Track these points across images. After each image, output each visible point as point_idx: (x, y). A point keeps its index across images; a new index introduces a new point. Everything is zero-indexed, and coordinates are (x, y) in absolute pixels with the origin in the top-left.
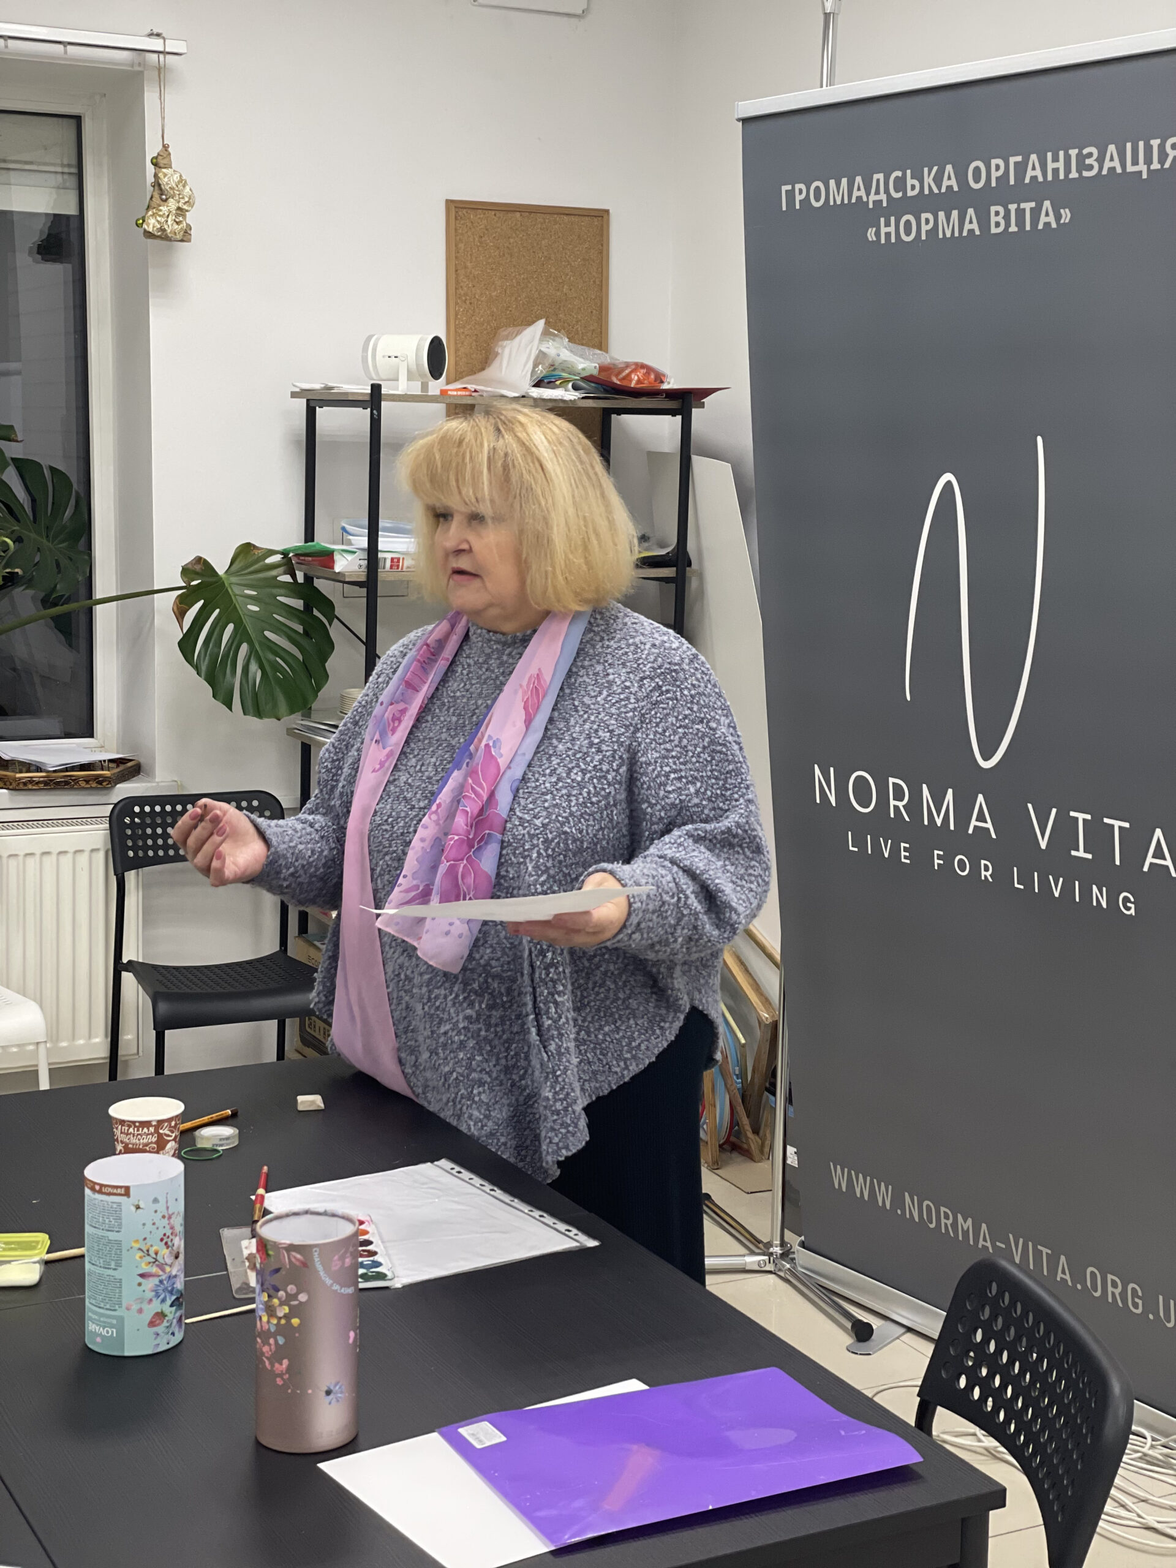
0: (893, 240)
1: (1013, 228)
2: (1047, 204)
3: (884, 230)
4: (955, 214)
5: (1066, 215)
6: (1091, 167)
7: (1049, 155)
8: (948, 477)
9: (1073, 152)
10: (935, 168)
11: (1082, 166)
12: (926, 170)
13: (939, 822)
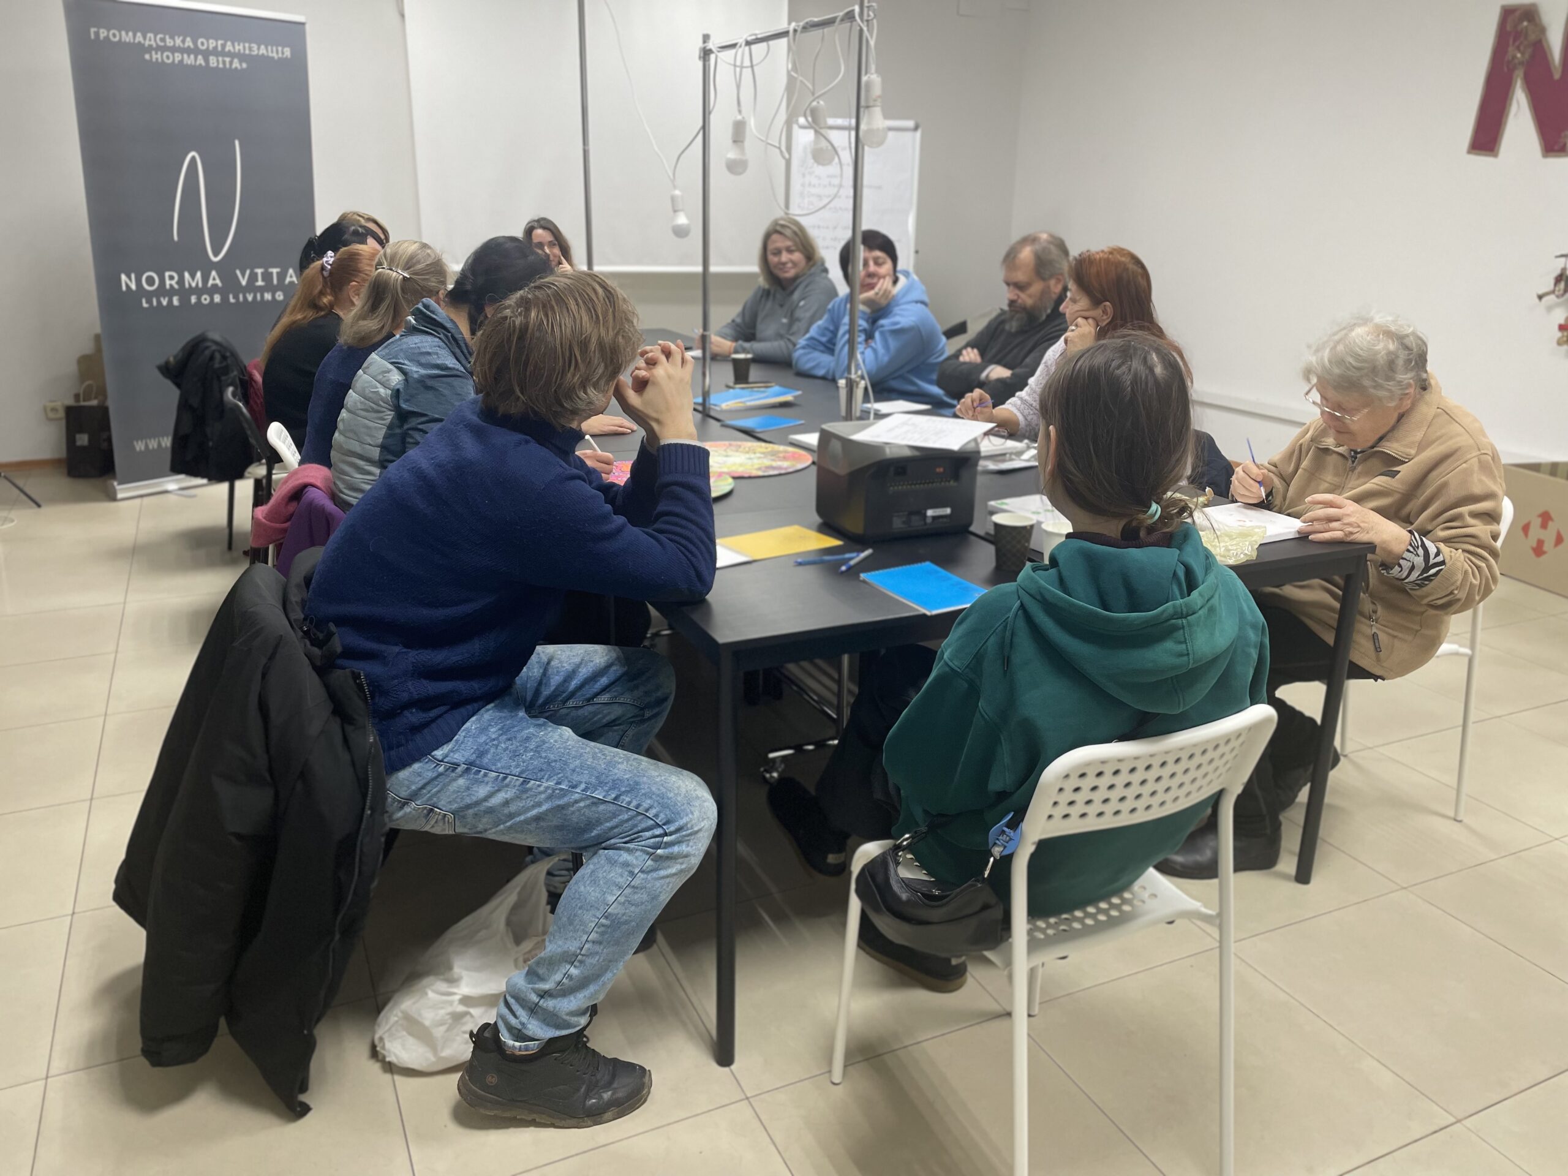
0: (160, 60)
1: (221, 66)
2: (236, 60)
3: (154, 56)
4: (192, 56)
5: (244, 65)
6: (254, 51)
7: (236, 44)
8: (193, 154)
9: (247, 45)
10: (181, 38)
11: (250, 49)
12: (176, 38)
13: (194, 285)
